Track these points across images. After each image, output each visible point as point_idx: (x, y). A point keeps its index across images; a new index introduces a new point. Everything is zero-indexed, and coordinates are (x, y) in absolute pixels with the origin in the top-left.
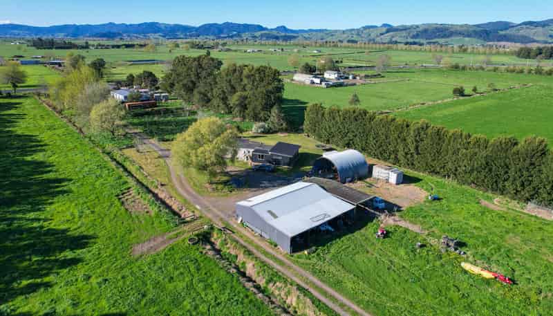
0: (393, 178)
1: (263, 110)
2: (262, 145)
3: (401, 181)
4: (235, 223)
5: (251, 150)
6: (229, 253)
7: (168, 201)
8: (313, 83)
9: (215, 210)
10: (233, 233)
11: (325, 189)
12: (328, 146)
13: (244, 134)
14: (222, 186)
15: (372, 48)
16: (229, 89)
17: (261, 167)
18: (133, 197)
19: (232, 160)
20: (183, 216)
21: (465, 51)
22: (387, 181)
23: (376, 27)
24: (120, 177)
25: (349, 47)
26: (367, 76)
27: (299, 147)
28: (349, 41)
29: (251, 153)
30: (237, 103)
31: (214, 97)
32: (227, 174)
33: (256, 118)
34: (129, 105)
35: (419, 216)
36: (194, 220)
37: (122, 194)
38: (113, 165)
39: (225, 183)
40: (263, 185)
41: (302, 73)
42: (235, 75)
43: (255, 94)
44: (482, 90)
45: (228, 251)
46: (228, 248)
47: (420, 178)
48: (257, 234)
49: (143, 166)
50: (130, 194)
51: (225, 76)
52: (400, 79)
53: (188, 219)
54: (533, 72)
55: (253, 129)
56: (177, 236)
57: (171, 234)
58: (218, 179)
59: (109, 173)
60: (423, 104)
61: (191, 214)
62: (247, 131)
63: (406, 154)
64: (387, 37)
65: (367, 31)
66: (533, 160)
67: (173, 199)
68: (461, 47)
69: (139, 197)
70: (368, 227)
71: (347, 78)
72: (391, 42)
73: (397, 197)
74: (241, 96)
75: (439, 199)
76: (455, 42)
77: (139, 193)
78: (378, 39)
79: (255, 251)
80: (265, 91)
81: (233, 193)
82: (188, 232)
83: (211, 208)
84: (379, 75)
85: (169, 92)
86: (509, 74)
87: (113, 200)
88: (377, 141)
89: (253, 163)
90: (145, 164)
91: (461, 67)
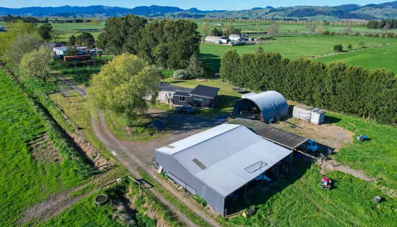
0: (315, 118)
1: (182, 58)
2: (182, 88)
3: (322, 121)
4: (155, 173)
5: (173, 93)
6: (146, 215)
7: (83, 147)
8: (221, 43)
9: (133, 157)
10: (153, 186)
11: (254, 131)
12: (244, 89)
13: (166, 80)
14: (142, 129)
15: (261, 23)
16: (152, 41)
17: (183, 108)
18: (46, 142)
19: (153, 102)
20: (96, 164)
21: (328, 24)
22: (309, 121)
23: (262, 8)
24: (39, 121)
25: (243, 22)
26: (262, 39)
27: (218, 89)
28: (243, 18)
29: (172, 95)
30: (159, 53)
31: (139, 50)
32: (148, 116)
33: (176, 66)
34: (66, 58)
35: (357, 159)
36: (107, 170)
37: (34, 140)
38: (34, 108)
39: (146, 126)
40: (186, 127)
41: (212, 35)
42: (157, 29)
43: (175, 45)
44: (355, 48)
45: (145, 213)
46: (146, 209)
47: (338, 118)
48: (181, 188)
49: (66, 110)
50: (43, 140)
51: (148, 31)
53: (101, 169)
54: (386, 36)
55: (174, 76)
56: (84, 192)
57: (76, 190)
58: (139, 121)
59: (28, 116)
60: (313, 57)
61: (105, 162)
62: (168, 77)
63: (323, 94)
64: (270, 16)
65: (255, 11)
67: (88, 144)
68: (324, 22)
69: (52, 142)
70: (307, 174)
71: (247, 40)
72: (273, 19)
73: (325, 138)
74: (162, 47)
75: (368, 139)
76: (320, 19)
77: (52, 138)
78: (264, 17)
79: (178, 213)
80: (183, 42)
81: (154, 136)
82: (98, 186)
83: (128, 153)
84: (272, 38)
85: (103, 49)
86: (368, 38)
87: (21, 146)
88: (292, 83)
89: (174, 105)
90: (67, 108)
91: (330, 34)
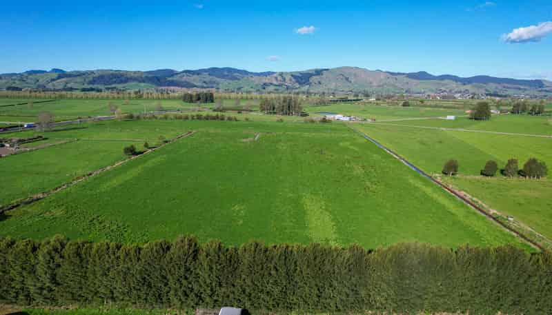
15: (40, 97)
21: (141, 97)
25: (8, 97)
44: (154, 144)
52: (67, 140)
54: (195, 118)
60: (90, 174)
64: (60, 84)
65: (34, 76)
66: (187, 264)
68: (136, 93)
72: (64, 89)
76: (132, 88)
78: (50, 86)
84: (41, 137)
91: (135, 117)
